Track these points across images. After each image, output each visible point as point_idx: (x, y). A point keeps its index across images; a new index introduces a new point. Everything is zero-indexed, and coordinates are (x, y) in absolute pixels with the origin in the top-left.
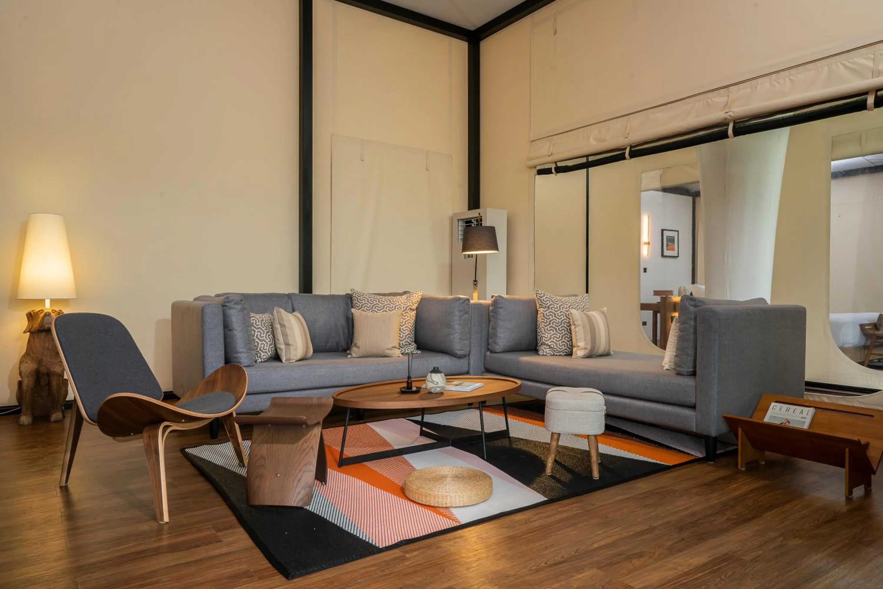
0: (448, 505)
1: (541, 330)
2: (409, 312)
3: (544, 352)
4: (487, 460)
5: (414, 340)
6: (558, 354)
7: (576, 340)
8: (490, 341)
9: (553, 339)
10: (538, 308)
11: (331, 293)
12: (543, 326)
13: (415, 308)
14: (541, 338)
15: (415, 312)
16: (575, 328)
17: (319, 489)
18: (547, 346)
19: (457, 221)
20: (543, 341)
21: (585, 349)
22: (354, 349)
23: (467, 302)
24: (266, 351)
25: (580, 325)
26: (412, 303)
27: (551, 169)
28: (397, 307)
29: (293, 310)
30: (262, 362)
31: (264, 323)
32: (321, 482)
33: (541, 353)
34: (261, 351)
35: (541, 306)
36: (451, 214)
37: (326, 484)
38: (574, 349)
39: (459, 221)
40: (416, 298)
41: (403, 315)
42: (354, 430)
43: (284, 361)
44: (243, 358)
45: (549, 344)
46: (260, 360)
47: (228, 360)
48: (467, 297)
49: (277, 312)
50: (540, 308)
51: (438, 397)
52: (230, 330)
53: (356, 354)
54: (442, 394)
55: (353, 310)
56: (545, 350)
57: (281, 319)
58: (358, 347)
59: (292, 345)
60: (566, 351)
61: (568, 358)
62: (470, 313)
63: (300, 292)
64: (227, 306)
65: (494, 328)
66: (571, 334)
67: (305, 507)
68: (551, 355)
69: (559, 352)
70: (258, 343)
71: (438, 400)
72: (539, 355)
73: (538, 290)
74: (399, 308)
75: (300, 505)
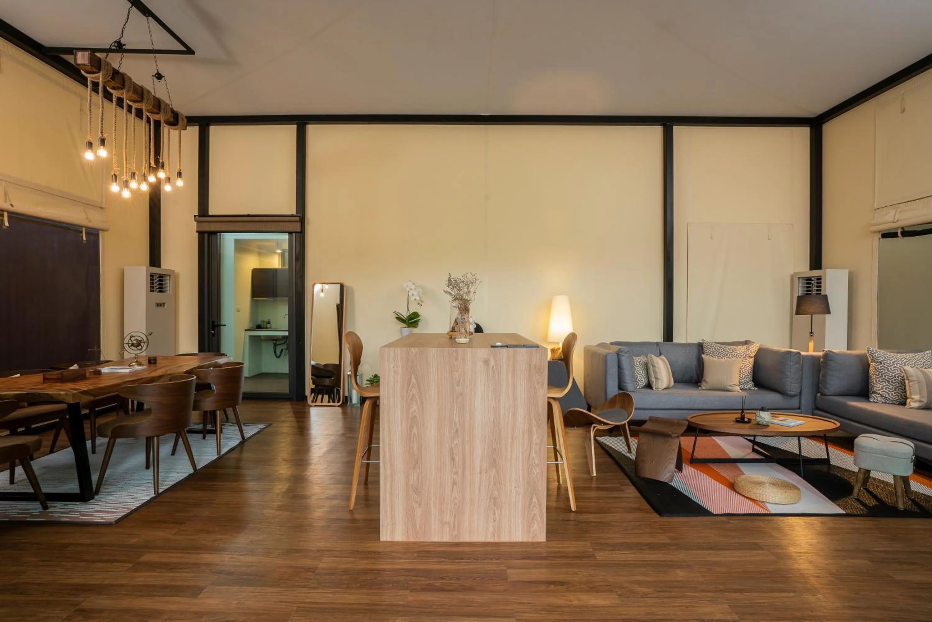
0: (764, 500)
1: (872, 381)
2: (748, 358)
3: (875, 399)
4: (803, 478)
5: (752, 380)
6: (891, 402)
7: (910, 393)
8: (820, 385)
9: (886, 389)
10: (870, 362)
11: (687, 341)
12: (874, 377)
13: (753, 356)
14: (872, 387)
15: (753, 359)
16: (909, 382)
17: (677, 476)
18: (878, 394)
19: (797, 279)
20: (875, 390)
21: (920, 401)
22: (703, 383)
23: (798, 355)
24: (642, 381)
25: (914, 381)
26: (751, 352)
27: (897, 233)
28: (738, 355)
29: (660, 354)
30: (640, 388)
31: (641, 363)
32: (679, 470)
33: (871, 400)
34: (639, 381)
35: (873, 361)
36: (792, 273)
37: (682, 472)
38: (908, 401)
39: (800, 278)
40: (754, 349)
41: (743, 361)
42: (702, 440)
43: (654, 389)
44: (630, 387)
45: (881, 393)
46: (638, 387)
47: (620, 387)
48: (798, 351)
49: (650, 357)
50: (871, 362)
51: (762, 429)
52: (621, 369)
53: (704, 387)
54: (767, 426)
55: (703, 356)
56: (876, 398)
57: (652, 361)
58: (707, 383)
59: (660, 379)
60: (900, 400)
61: (901, 407)
62: (801, 363)
63: (664, 341)
64: (620, 355)
65: (824, 376)
66: (905, 386)
67: (669, 483)
68: (883, 403)
69: (892, 401)
70: (637, 376)
71: (761, 431)
72: (869, 401)
73: (870, 347)
74: (740, 356)
75: (666, 481)
